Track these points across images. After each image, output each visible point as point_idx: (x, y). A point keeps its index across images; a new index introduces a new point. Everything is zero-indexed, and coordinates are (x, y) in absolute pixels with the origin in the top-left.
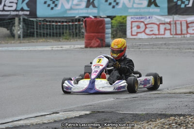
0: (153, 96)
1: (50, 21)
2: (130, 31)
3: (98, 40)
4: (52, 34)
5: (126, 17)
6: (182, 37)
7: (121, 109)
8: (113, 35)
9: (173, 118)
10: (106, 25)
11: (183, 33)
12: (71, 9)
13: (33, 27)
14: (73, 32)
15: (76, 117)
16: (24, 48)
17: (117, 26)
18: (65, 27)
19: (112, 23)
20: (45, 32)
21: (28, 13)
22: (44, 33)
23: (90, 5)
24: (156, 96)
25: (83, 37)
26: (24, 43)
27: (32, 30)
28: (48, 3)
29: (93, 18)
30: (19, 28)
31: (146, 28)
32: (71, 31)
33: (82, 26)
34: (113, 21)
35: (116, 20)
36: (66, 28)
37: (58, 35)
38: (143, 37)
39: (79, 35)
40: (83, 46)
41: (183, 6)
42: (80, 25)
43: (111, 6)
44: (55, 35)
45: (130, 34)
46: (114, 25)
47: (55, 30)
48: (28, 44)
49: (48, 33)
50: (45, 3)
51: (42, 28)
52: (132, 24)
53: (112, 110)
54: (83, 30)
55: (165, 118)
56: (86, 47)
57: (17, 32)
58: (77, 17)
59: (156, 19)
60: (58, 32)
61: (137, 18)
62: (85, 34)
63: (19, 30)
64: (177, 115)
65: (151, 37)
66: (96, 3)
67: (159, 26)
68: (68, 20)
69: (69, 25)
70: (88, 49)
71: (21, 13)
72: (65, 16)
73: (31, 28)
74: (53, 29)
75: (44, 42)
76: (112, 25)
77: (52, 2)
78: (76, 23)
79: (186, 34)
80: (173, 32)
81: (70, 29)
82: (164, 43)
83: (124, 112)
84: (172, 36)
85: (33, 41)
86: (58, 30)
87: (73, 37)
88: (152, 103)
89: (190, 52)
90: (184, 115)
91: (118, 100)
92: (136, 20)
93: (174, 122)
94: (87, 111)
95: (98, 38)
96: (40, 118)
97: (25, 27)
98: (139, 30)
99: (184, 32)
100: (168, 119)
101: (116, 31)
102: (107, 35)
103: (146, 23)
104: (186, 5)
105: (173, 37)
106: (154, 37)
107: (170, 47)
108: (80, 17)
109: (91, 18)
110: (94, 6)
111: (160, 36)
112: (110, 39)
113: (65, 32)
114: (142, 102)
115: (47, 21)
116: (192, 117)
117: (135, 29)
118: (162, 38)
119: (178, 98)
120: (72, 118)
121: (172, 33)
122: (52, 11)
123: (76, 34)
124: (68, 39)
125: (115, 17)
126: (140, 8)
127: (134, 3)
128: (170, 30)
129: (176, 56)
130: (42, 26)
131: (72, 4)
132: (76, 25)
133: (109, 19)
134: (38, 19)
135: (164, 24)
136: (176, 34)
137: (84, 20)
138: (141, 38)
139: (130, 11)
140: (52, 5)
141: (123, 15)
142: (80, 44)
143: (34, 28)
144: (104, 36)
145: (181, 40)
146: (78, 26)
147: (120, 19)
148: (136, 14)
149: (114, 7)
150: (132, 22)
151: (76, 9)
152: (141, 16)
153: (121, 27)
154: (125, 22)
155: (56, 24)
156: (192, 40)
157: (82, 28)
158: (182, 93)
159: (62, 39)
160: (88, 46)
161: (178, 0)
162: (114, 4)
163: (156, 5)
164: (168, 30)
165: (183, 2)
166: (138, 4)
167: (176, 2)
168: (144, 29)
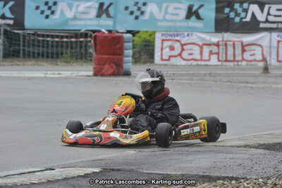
1: (43, 36)
2: (160, 53)
3: (115, 67)
4: (45, 54)
5: (154, 33)
6: (234, 65)
7: (146, 167)
8: (135, 59)
9: (221, 182)
10: (126, 44)
11: (237, 59)
12: (75, 18)
13: (18, 42)
14: (76, 52)
15: (79, 176)
16: (4, 72)
17: (140, 45)
18: (64, 44)
19: (133, 41)
20: (36, 51)
21: (11, 22)
22: (34, 53)
23: (102, 14)
24: (196, 149)
25: (91, 60)
26: (4, 65)
27: (17, 47)
28: (41, 8)
29: (106, 32)
31: (183, 50)
32: (74, 51)
33: (89, 44)
34: (136, 38)
35: (140, 37)
36: (67, 46)
37: (55, 56)
38: (178, 64)
39: (86, 58)
40: (91, 73)
41: (237, 20)
42: (87, 42)
43: (133, 16)
44: (50, 55)
45: (160, 58)
46: (136, 45)
47: (50, 49)
48: (11, 67)
49: (41, 52)
50: (37, 8)
51: (31, 45)
53: (132, 168)
54: (91, 50)
55: (209, 181)
56: (95, 74)
58: (83, 30)
59: (196, 37)
60: (55, 52)
61: (171, 35)
64: (227, 177)
65: (190, 63)
66: (111, 10)
67: (201, 48)
68: (69, 35)
69: (72, 42)
70: (98, 78)
71: (1, 22)
72: (65, 28)
73: (15, 44)
74: (48, 47)
75: (34, 65)
76: (133, 44)
77: (47, 7)
78: (82, 39)
79: (241, 61)
80: (222, 57)
81: (72, 48)
82: (209, 72)
83: (149, 172)
84: (220, 63)
85: (18, 63)
86: (55, 49)
87: (77, 59)
88: (189, 158)
89: (245, 87)
90: (237, 179)
91: (141, 153)
92: (168, 38)
94: (96, 167)
95: (113, 62)
96: (27, 176)
97: (6, 43)
98: (173, 53)
99: (239, 58)
100: (214, 184)
101: (139, 53)
102: (125, 59)
103: (183, 42)
104: (241, 19)
105: (222, 65)
106: (194, 63)
107: (218, 78)
108: (87, 30)
109: (104, 33)
110: (109, 16)
111: (202, 63)
112: (131, 64)
113: (64, 52)
114: (176, 157)
115: (39, 35)
116: (248, 182)
118: (206, 65)
119: (227, 153)
120: (74, 177)
121: (220, 58)
122: (47, 20)
123: (82, 55)
124: (69, 63)
125: (138, 32)
126: (175, 21)
127: (166, 12)
128: (218, 54)
129: (225, 92)
130: (31, 42)
131: (77, 12)
132: (81, 42)
133: (129, 35)
134: (25, 31)
135: (209, 45)
136: (226, 61)
137: (93, 35)
138: (175, 63)
139: (159, 24)
140: (48, 12)
141: (151, 30)
142: (87, 70)
143: (19, 45)
144: (122, 59)
145: (233, 69)
146: (83, 44)
147: (145, 36)
148: (169, 29)
149: (137, 18)
150: (163, 40)
151: (82, 19)
152: (176, 33)
153: (147, 48)
154: (152, 40)
155: (53, 40)
156: (250, 69)
157: (90, 47)
158: (234, 146)
159: (61, 62)
160: (98, 73)
161: (230, 12)
162: (137, 13)
163: (198, 17)
164: (215, 53)
165: (237, 15)
166: (173, 14)
167: (228, 14)
168: (180, 51)
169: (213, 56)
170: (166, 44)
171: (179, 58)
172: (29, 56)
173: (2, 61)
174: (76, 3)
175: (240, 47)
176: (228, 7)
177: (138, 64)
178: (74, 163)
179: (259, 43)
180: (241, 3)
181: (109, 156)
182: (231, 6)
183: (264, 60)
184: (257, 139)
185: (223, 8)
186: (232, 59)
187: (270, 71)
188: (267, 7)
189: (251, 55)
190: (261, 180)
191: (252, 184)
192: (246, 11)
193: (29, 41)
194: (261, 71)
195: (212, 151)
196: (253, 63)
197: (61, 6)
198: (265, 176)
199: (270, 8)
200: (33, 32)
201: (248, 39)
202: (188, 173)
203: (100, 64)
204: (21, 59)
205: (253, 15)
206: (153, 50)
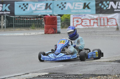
1: (23, 18)
2: (72, 23)
3: (53, 30)
4: (24, 25)
5: (70, 15)
6: (104, 27)
7: (68, 71)
8: (62, 26)
9: (100, 77)
10: (58, 20)
11: (105, 25)
12: (36, 10)
13: (12, 21)
16: (7, 34)
17: (64, 20)
18: (32, 21)
19: (61, 19)
20: (20, 24)
21: (9, 13)
22: (19, 25)
23: (47, 8)
24: (89, 63)
25: (43, 27)
26: (7, 31)
27: (12, 23)
29: (50, 16)
30: (3, 22)
31: (82, 22)
32: (36, 24)
33: (42, 21)
34: (62, 18)
35: (64, 17)
36: (33, 22)
37: (28, 26)
38: (81, 28)
39: (41, 26)
40: (44, 33)
41: (105, 8)
42: (41, 20)
43: (61, 8)
44: (26, 26)
47: (26, 23)
48: (9, 31)
49: (22, 25)
50: (20, 6)
51: (18, 22)
52: (73, 20)
53: (62, 72)
54: (43, 23)
55: (95, 76)
56: (45, 33)
57: (3, 24)
58: (40, 15)
59: (88, 16)
60: (28, 24)
61: (77, 16)
62: (45, 25)
63: (3, 23)
64: (102, 75)
65: (85, 27)
66: (51, 6)
67: (90, 20)
68: (34, 17)
69: (35, 20)
70: (47, 35)
71: (5, 13)
72: (32, 15)
73: (11, 22)
74: (25, 23)
75: (19, 30)
76: (61, 20)
77: (24, 6)
78: (39, 19)
79: (107, 26)
80: (99, 24)
81: (35, 23)
82: (94, 31)
83: (69, 73)
84: (98, 27)
85: (12, 30)
86: (28, 23)
87: (37, 27)
88: (86, 67)
89: (109, 36)
90: (106, 75)
91: (65, 66)
92: (76, 17)
94: (46, 72)
95: (53, 28)
96: (17, 77)
97: (7, 22)
98: (78, 23)
99: (106, 24)
100: (97, 77)
101: (64, 24)
102: (58, 26)
103: (82, 19)
104: (107, 8)
106: (87, 27)
107: (97, 33)
108: (41, 15)
109: (48, 16)
110: (50, 9)
111: (91, 27)
112: (60, 28)
113: (32, 24)
114: (80, 67)
115: (21, 18)
116: (111, 76)
117: (75, 22)
118: (92, 28)
119: (102, 64)
121: (98, 25)
122: (24, 11)
123: (39, 25)
124: (34, 29)
125: (63, 15)
126: (78, 10)
127: (75, 6)
128: (97, 23)
129: (101, 39)
130: (18, 21)
131: (37, 7)
132: (39, 20)
133: (59, 17)
134: (15, 16)
135: (93, 19)
136: (101, 26)
137: (44, 17)
138: (79, 28)
139: (72, 11)
140: (24, 8)
141: (68, 14)
142: (42, 32)
143: (13, 22)
144: (56, 27)
145: (104, 29)
146: (40, 21)
147: (66, 17)
148: (76, 13)
149: (62, 9)
150: (74, 18)
151: (39, 11)
152: (79, 15)
153: (67, 22)
154: (69, 18)
155: (27, 19)
156: (111, 29)
158: (105, 61)
159: (31, 29)
160: (46, 33)
161: (102, 5)
162: (62, 7)
163: (89, 8)
164: (96, 23)
165: (105, 6)
166: (77, 7)
167: (101, 6)
168: (81, 22)
169: (95, 24)
170: (75, 20)
171: (81, 25)
172: (17, 26)
173: (6, 29)
174: (36, 4)
175: (106, 20)
176: (101, 3)
177: (63, 28)
178: (37, 71)
179: (114, 18)
180: (106, 2)
181: (52, 67)
182: (102, 2)
183: (117, 25)
184: (115, 58)
185: (99, 3)
186: (103, 25)
187: (119, 29)
188: (117, 3)
189: (111, 23)
190: (116, 75)
191: (113, 77)
192: (108, 4)
193: (17, 20)
194: (116, 29)
196: (112, 26)
198: (119, 73)
199: (118, 3)
200: (18, 17)
201: (109, 16)
203: (47, 29)
204: (14, 28)
205: (112, 6)
206: (70, 22)
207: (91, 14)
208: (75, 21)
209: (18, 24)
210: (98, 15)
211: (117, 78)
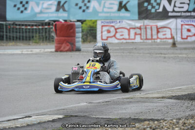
0: (125, 100)
1: (19, 25)
2: (100, 35)
3: (70, 45)
4: (21, 37)
5: (96, 21)
6: (152, 42)
7: (94, 113)
8: (84, 39)
9: (147, 122)
10: (77, 30)
11: (154, 38)
12: (41, 12)
14: (42, 36)
15: (49, 121)
17: (87, 30)
18: (34, 31)
19: (82, 27)
20: (15, 36)
22: (13, 37)
23: (60, 9)
24: (128, 100)
25: (53, 41)
27: (1, 33)
28: (18, 6)
29: (63, 22)
31: (116, 32)
32: (41, 35)
33: (51, 30)
34: (84, 25)
35: (86, 24)
36: (36, 32)
37: (28, 39)
38: (113, 42)
39: (49, 39)
40: (53, 50)
41: (153, 11)
42: (50, 28)
43: (81, 10)
44: (24, 38)
45: (100, 39)
46: (84, 29)
49: (18, 36)
50: (15, 6)
52: (102, 29)
53: (85, 114)
54: (53, 34)
55: (139, 122)
56: (56, 51)
58: (47, 20)
59: (126, 23)
60: (28, 36)
61: (108, 23)
64: (151, 119)
65: (121, 41)
66: (66, 6)
67: (129, 30)
68: (38, 24)
69: (39, 29)
70: (59, 53)
72: (35, 19)
74: (23, 33)
75: (14, 45)
76: (82, 29)
77: (21, 5)
78: (46, 27)
79: (157, 39)
80: (144, 37)
81: (39, 33)
82: (135, 47)
83: (97, 117)
84: (142, 41)
85: (2, 44)
86: (28, 34)
87: (43, 40)
88: (125, 107)
89: (160, 57)
90: (157, 120)
91: (91, 104)
92: (106, 24)
93: (149, 127)
94: (60, 115)
95: (68, 42)
96: (13, 121)
98: (109, 35)
100: (143, 124)
101: (86, 35)
102: (77, 39)
103: (116, 27)
104: (156, 10)
105: (144, 42)
106: (124, 41)
108: (50, 21)
109: (61, 22)
110: (64, 10)
111: (130, 41)
112: (81, 43)
113: (34, 35)
114: (114, 106)
115: (16, 25)
116: (166, 122)
117: (105, 33)
118: (133, 43)
120: (45, 122)
121: (142, 38)
122: (22, 14)
123: (46, 37)
124: (38, 43)
125: (85, 21)
127: (104, 7)
128: (140, 34)
129: (147, 61)
131: (42, 8)
132: (46, 29)
133: (79, 23)
134: (7, 22)
135: (134, 28)
136: (146, 39)
137: (54, 24)
138: (111, 42)
139: (100, 15)
140: (22, 9)
141: (94, 19)
142: (50, 48)
143: (3, 32)
144: (74, 39)
145: (152, 45)
146: (47, 30)
147: (90, 24)
148: (106, 18)
149: (84, 11)
150: (102, 26)
151: (46, 13)
152: (111, 21)
153: (92, 32)
154: (94, 26)
155: (26, 27)
156: (163, 44)
157: (52, 32)
158: (155, 98)
159: (32, 43)
160: (58, 50)
161: (148, 5)
162: (84, 8)
163: (127, 10)
164: (138, 34)
165: (153, 7)
167: (147, 7)
168: (114, 33)
169: (137, 36)
170: (105, 29)
171: (114, 38)
172: (10, 39)
174: (41, 2)
177: (86, 43)
178: (45, 112)
179: (169, 26)
181: (68, 107)
182: (148, 1)
183: (173, 38)
184: (170, 92)
185: (143, 3)
187: (177, 45)
189: (164, 35)
190: (174, 120)
191: (168, 124)
192: (159, 4)
193: (10, 29)
195: (140, 101)
196: (165, 40)
197: (31, 4)
198: (178, 117)
199: (175, 2)
200: (12, 23)
201: (161, 23)
202: (124, 117)
203: (59, 44)
204: (5, 41)
205: (164, 7)
206: (96, 33)
207: (130, 20)
208: (105, 31)
209: (11, 35)
210: (142, 21)
211: (175, 125)
